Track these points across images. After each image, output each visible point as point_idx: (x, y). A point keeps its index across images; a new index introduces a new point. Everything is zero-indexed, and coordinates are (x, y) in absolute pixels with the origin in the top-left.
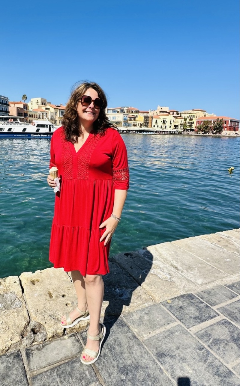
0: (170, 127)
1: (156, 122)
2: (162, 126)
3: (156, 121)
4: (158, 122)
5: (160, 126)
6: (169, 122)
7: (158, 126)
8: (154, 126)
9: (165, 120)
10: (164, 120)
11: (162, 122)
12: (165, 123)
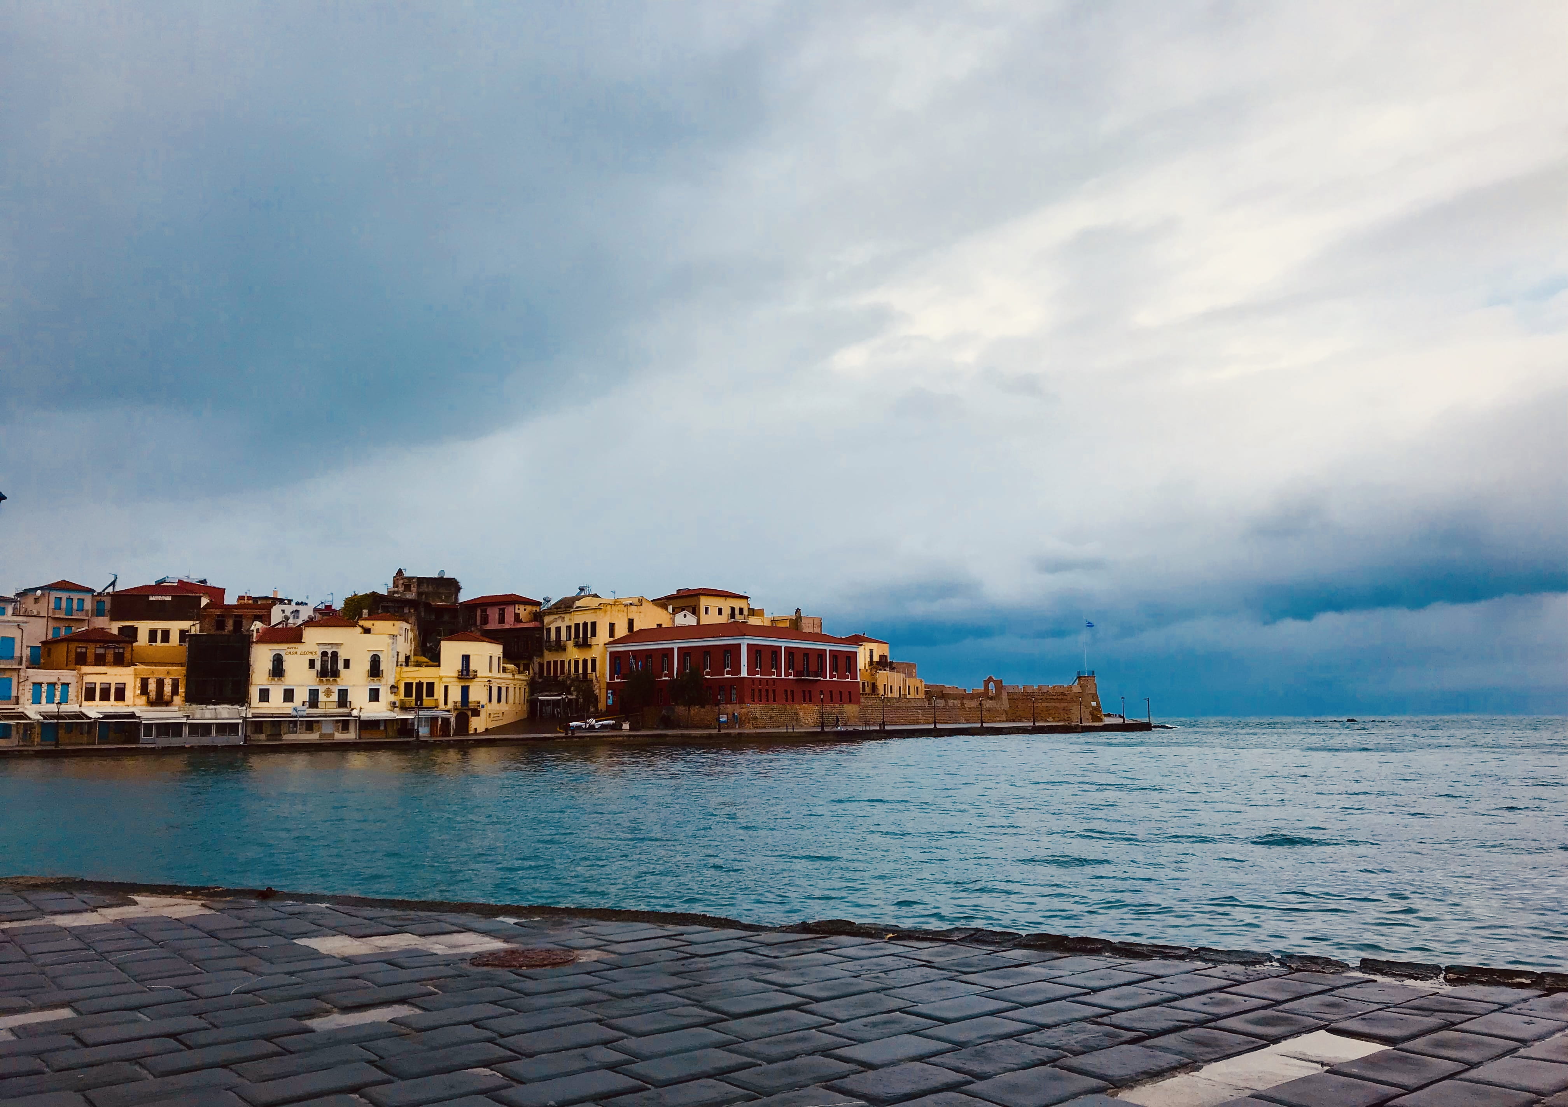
0: (374, 695)
1: (278, 670)
2: (314, 693)
3: (278, 661)
4: (286, 666)
5: (301, 696)
6: (362, 666)
7: (289, 695)
8: (264, 695)
9: (335, 655)
10: (324, 654)
11: (312, 664)
12: (335, 674)
